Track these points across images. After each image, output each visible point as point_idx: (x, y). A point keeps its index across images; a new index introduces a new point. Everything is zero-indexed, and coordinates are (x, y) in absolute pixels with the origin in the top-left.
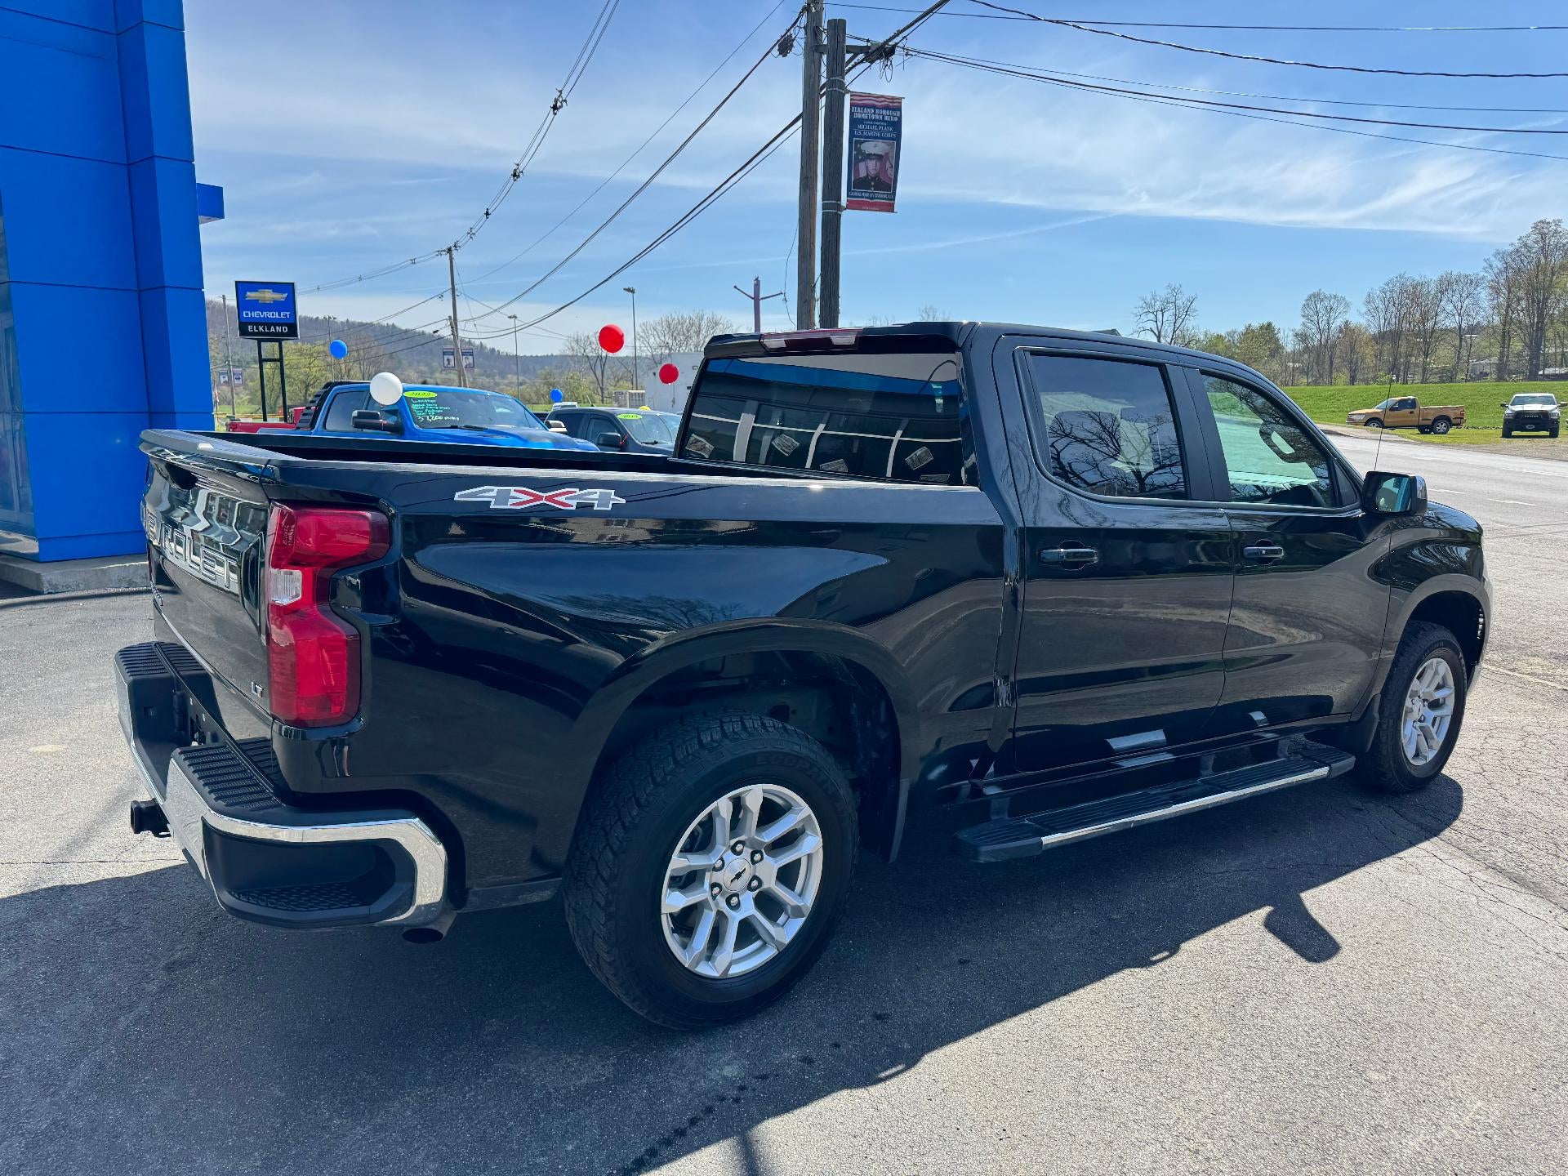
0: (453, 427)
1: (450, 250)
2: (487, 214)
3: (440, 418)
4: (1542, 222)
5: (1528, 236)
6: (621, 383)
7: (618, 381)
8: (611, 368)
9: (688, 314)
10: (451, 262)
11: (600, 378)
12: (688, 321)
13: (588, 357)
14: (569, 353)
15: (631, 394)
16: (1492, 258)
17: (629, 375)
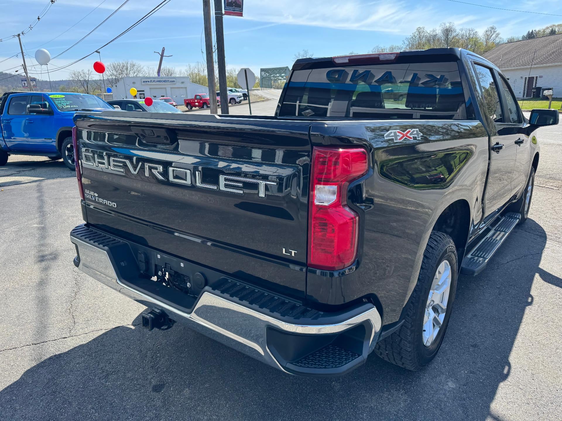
0: (76, 110)
1: (19, 35)
2: (39, 19)
3: (69, 106)
4: (419, 28)
5: (415, 33)
6: (96, 90)
7: (94, 90)
8: (91, 85)
9: (121, 62)
10: (20, 41)
11: (86, 89)
12: (122, 65)
13: (80, 80)
14: (71, 79)
15: (104, 95)
16: (405, 40)
17: (99, 87)
